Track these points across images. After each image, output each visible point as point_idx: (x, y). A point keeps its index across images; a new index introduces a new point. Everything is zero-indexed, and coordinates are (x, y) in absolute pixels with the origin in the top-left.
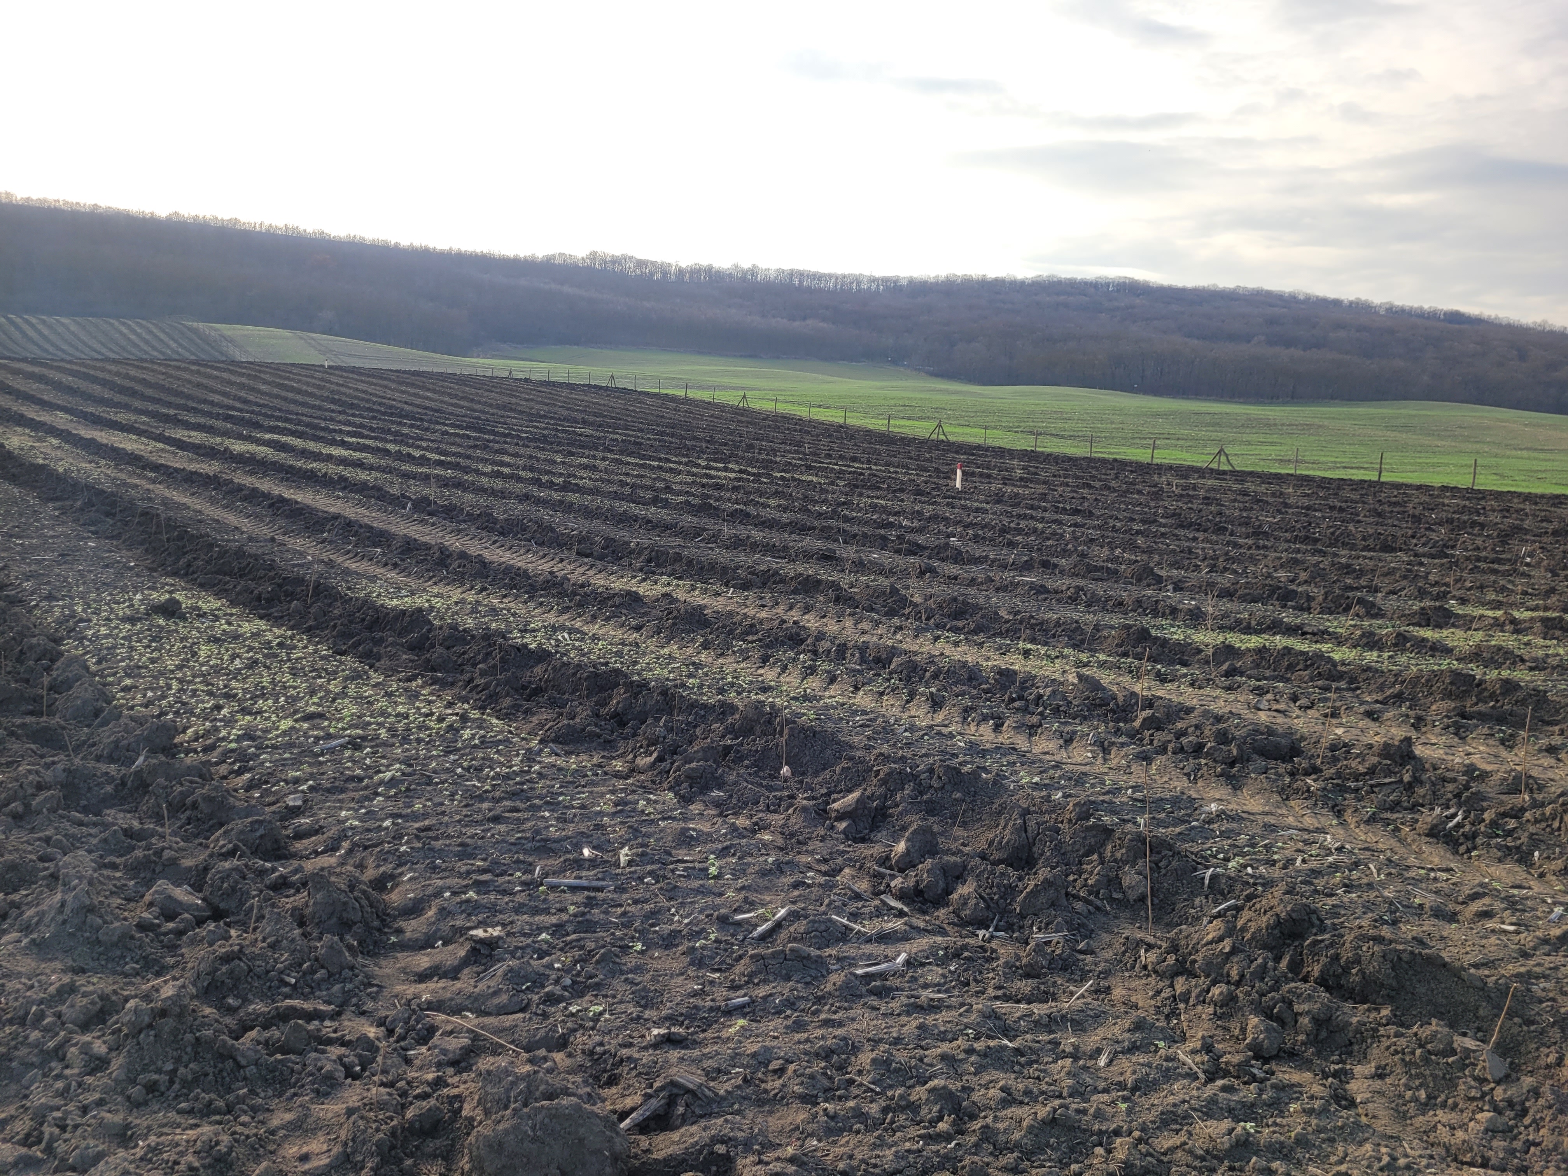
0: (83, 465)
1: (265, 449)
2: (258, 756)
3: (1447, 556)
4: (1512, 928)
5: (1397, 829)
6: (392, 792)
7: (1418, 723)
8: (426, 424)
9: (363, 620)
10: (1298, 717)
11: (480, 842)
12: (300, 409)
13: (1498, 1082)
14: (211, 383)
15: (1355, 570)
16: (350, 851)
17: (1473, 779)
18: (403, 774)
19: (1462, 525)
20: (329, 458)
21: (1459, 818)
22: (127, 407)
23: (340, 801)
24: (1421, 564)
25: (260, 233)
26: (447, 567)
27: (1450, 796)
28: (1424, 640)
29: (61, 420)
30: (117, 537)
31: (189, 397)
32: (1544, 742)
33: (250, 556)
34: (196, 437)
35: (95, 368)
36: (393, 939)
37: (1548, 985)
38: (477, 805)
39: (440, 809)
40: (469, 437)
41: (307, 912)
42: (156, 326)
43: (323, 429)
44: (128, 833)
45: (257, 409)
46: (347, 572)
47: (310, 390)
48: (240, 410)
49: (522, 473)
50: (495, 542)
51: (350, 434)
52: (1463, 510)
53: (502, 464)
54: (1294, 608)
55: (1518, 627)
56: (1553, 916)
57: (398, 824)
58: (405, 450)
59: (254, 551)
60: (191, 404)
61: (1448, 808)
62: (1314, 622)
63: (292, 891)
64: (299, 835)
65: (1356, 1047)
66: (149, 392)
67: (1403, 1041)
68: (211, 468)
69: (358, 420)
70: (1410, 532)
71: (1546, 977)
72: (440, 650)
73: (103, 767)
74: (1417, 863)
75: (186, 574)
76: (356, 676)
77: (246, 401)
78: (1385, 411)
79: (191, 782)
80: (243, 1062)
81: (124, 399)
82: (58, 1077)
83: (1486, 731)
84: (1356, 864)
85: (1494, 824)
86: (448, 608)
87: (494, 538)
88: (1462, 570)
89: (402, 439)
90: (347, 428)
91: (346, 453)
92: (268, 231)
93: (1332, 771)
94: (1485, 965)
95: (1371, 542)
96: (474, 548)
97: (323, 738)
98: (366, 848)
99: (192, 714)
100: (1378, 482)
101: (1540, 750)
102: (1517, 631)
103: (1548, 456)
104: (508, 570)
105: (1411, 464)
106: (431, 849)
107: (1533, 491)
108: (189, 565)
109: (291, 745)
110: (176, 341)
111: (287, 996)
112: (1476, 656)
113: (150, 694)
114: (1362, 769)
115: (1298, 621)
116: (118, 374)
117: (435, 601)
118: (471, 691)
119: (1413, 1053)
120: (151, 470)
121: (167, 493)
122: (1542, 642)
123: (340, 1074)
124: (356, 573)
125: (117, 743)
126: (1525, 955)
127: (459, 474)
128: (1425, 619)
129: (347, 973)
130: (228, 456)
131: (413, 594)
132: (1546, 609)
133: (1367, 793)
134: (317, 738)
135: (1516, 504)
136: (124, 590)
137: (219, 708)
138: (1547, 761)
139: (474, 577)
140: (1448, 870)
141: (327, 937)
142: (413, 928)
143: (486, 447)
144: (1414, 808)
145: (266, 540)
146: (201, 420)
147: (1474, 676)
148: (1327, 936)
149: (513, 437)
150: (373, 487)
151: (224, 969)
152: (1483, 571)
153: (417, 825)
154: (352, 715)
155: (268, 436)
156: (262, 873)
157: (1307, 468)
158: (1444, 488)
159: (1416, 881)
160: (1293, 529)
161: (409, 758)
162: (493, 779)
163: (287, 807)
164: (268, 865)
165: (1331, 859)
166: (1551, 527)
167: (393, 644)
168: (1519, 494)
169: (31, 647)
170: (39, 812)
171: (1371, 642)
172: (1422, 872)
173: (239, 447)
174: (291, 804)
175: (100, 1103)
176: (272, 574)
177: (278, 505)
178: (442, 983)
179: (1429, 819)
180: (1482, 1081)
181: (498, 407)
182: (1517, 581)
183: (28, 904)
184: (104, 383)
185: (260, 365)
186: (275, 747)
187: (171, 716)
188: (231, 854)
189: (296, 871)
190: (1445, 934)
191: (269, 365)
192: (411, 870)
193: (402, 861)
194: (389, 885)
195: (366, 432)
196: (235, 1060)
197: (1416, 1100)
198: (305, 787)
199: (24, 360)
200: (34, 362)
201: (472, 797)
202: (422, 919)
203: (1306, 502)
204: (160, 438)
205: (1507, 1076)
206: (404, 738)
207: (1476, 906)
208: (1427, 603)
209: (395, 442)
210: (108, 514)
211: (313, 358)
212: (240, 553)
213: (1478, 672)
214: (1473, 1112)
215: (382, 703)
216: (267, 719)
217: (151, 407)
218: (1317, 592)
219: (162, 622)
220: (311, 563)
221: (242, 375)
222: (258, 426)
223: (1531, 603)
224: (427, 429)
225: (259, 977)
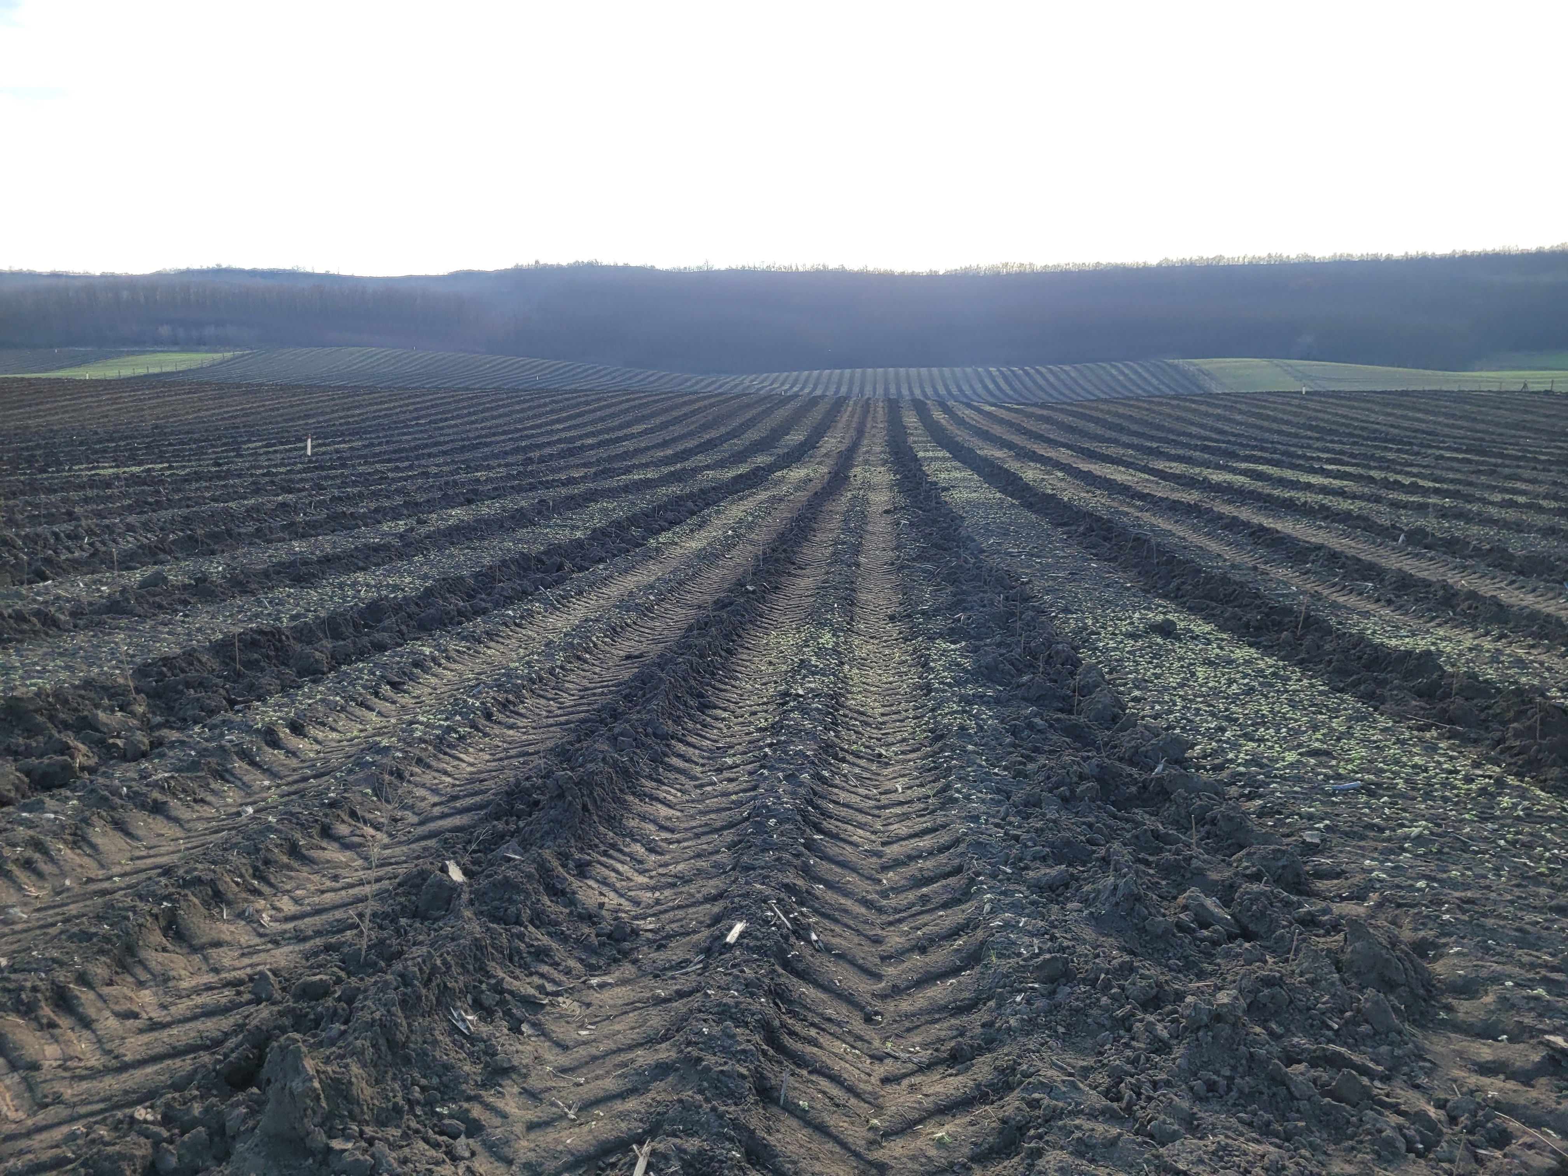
0: (1083, 495)
1: (1241, 479)
2: (1268, 784)
6: (1421, 851)
8: (1416, 448)
9: (1360, 658)
11: (1545, 933)
12: (1276, 437)
14: (1190, 416)
16: (1380, 905)
18: (1432, 833)
20: (1308, 487)
22: (1116, 442)
23: (1360, 848)
25: (1243, 266)
26: (1452, 607)
29: (1063, 455)
30: (1115, 559)
31: (1170, 431)
33: (1235, 583)
34: (1177, 468)
35: (1090, 408)
36: (1443, 1015)
38: (1532, 888)
39: (1482, 882)
40: (1469, 461)
41: (1344, 958)
42: (1142, 366)
43: (1299, 457)
44: (1156, 835)
45: (1233, 439)
46: (1335, 605)
47: (1285, 417)
48: (1217, 441)
49: (1544, 503)
50: (1512, 582)
51: (1329, 461)
53: (1515, 491)
57: (1433, 888)
58: (1392, 477)
59: (1237, 578)
60: (1171, 436)
63: (1322, 932)
64: (1320, 875)
66: (1135, 427)
68: (1191, 497)
69: (1337, 447)
72: (1460, 701)
73: (1128, 769)
75: (1176, 597)
76: (1361, 718)
77: (1221, 432)
79: (1209, 798)
80: (1297, 1094)
81: (1113, 434)
82: (1127, 1045)
86: (1460, 655)
87: (1512, 578)
89: (1387, 465)
90: (1325, 456)
91: (1326, 481)
92: (1250, 263)
96: (1486, 588)
97: (1332, 777)
98: (1399, 906)
99: (1198, 732)
104: (1533, 616)
106: (1482, 926)
108: (1178, 589)
109: (1299, 779)
110: (1158, 379)
111: (1330, 1041)
113: (1157, 707)
116: (1109, 412)
117: (1442, 645)
118: (1502, 752)
120: (1140, 499)
121: (1154, 520)
123: (1401, 1145)
124: (1345, 607)
125: (1137, 748)
127: (1460, 503)
129: (1393, 1035)
130: (1207, 486)
131: (1414, 635)
134: (1327, 778)
136: (1124, 608)
137: (1223, 730)
139: (1489, 621)
141: (1370, 992)
142: (1465, 1009)
143: (1491, 473)
145: (1248, 569)
146: (1181, 452)
149: (1528, 460)
150: (1358, 517)
151: (1266, 991)
153: (1457, 894)
154: (1362, 758)
155: (1244, 465)
156: (1287, 904)
161: (1438, 816)
162: (1549, 861)
163: (1304, 842)
164: (1294, 898)
167: (1398, 688)
169: (1057, 652)
170: (1082, 799)
173: (1217, 477)
174: (1308, 840)
175: (1168, 1084)
176: (1258, 602)
177: (1258, 534)
178: (1511, 1085)
181: (1507, 426)
183: (1085, 879)
184: (1097, 421)
185: (1237, 395)
186: (1283, 778)
187: (1177, 731)
188: (1256, 877)
189: (1325, 912)
191: (1245, 395)
192: (1457, 943)
193: (1445, 930)
194: (1431, 953)
195: (1346, 459)
196: (1288, 1089)
198: (1321, 825)
199: (1035, 405)
200: (1043, 406)
201: (1524, 878)
202: (1476, 1003)
204: (1146, 470)
206: (1426, 793)
209: (1381, 468)
210: (1106, 539)
211: (1290, 385)
212: (1225, 580)
215: (1394, 751)
216: (1271, 748)
217: (1136, 441)
219: (1159, 640)
220: (1295, 594)
221: (1218, 406)
222: (1234, 456)
224: (1417, 454)
225: (1300, 1011)
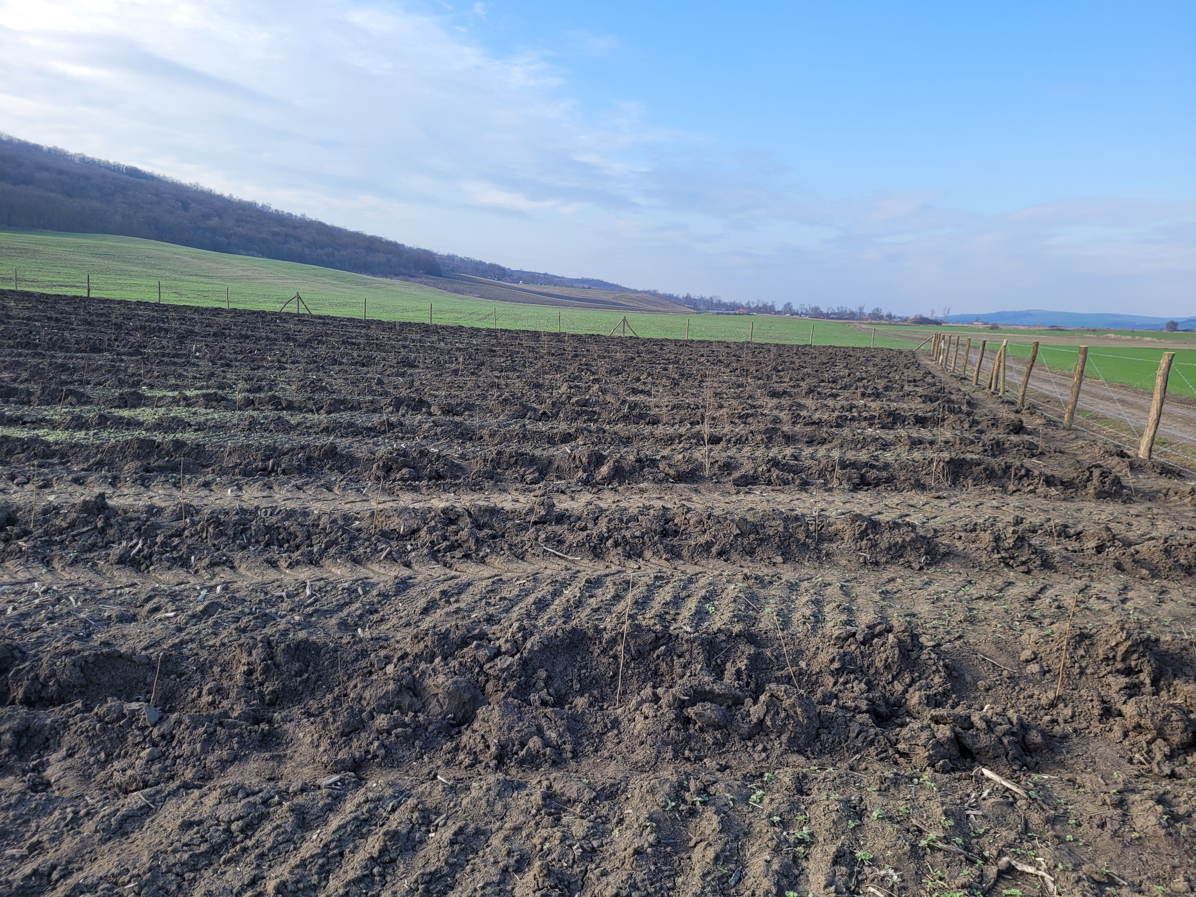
3: (141, 354)
4: (172, 614)
5: (95, 564)
7: (114, 482)
10: (15, 492)
13: (154, 725)
15: (69, 368)
17: (153, 515)
19: (152, 331)
21: (140, 546)
24: (122, 361)
27: (133, 531)
28: (121, 418)
32: (201, 480)
37: (194, 646)
52: (152, 319)
54: (16, 403)
55: (189, 402)
56: (200, 598)
61: (132, 540)
62: (33, 413)
65: (52, 741)
67: (87, 723)
70: (113, 337)
71: (192, 641)
74: (109, 586)
78: (89, 241)
83: (163, 479)
84: (59, 600)
85: (164, 544)
88: (152, 364)
93: (41, 531)
94: (152, 646)
95: (82, 346)
100: (88, 298)
101: (199, 486)
102: (188, 405)
103: (210, 281)
105: (113, 284)
107: (201, 305)
112: (158, 426)
114: (64, 525)
115: (19, 413)
119: (94, 728)
122: (204, 411)
126: (180, 630)
128: (123, 402)
132: (208, 387)
133: (70, 542)
135: (189, 314)
138: (203, 493)
140: (133, 585)
144: (107, 546)
147: (155, 441)
148: (27, 663)
152: (167, 364)
157: (27, 286)
158: (139, 303)
159: (106, 600)
160: (15, 337)
165: (37, 601)
166: (212, 330)
168: (191, 308)
171: (79, 424)
172: (111, 591)
179: (118, 551)
180: (143, 729)
182: (190, 369)
190: (125, 632)
197: (98, 761)
203: (27, 314)
205: (161, 719)
207: (148, 606)
208: (126, 390)
213: (158, 437)
214: (139, 753)
218: (35, 388)
223: (198, 384)
